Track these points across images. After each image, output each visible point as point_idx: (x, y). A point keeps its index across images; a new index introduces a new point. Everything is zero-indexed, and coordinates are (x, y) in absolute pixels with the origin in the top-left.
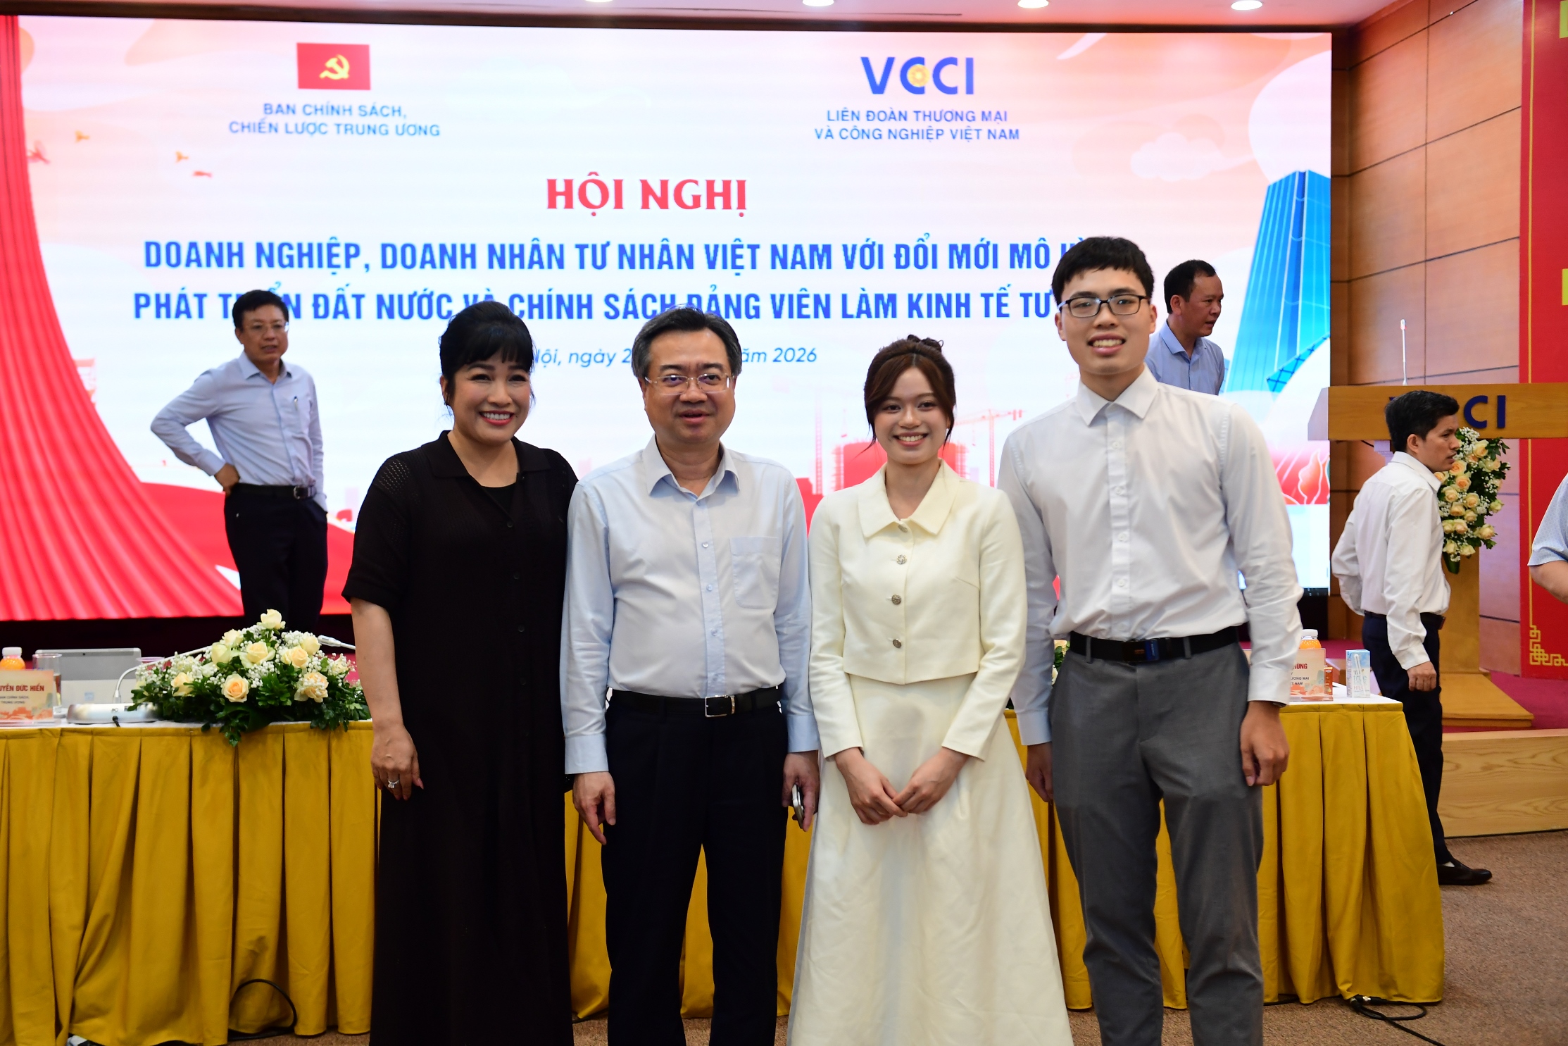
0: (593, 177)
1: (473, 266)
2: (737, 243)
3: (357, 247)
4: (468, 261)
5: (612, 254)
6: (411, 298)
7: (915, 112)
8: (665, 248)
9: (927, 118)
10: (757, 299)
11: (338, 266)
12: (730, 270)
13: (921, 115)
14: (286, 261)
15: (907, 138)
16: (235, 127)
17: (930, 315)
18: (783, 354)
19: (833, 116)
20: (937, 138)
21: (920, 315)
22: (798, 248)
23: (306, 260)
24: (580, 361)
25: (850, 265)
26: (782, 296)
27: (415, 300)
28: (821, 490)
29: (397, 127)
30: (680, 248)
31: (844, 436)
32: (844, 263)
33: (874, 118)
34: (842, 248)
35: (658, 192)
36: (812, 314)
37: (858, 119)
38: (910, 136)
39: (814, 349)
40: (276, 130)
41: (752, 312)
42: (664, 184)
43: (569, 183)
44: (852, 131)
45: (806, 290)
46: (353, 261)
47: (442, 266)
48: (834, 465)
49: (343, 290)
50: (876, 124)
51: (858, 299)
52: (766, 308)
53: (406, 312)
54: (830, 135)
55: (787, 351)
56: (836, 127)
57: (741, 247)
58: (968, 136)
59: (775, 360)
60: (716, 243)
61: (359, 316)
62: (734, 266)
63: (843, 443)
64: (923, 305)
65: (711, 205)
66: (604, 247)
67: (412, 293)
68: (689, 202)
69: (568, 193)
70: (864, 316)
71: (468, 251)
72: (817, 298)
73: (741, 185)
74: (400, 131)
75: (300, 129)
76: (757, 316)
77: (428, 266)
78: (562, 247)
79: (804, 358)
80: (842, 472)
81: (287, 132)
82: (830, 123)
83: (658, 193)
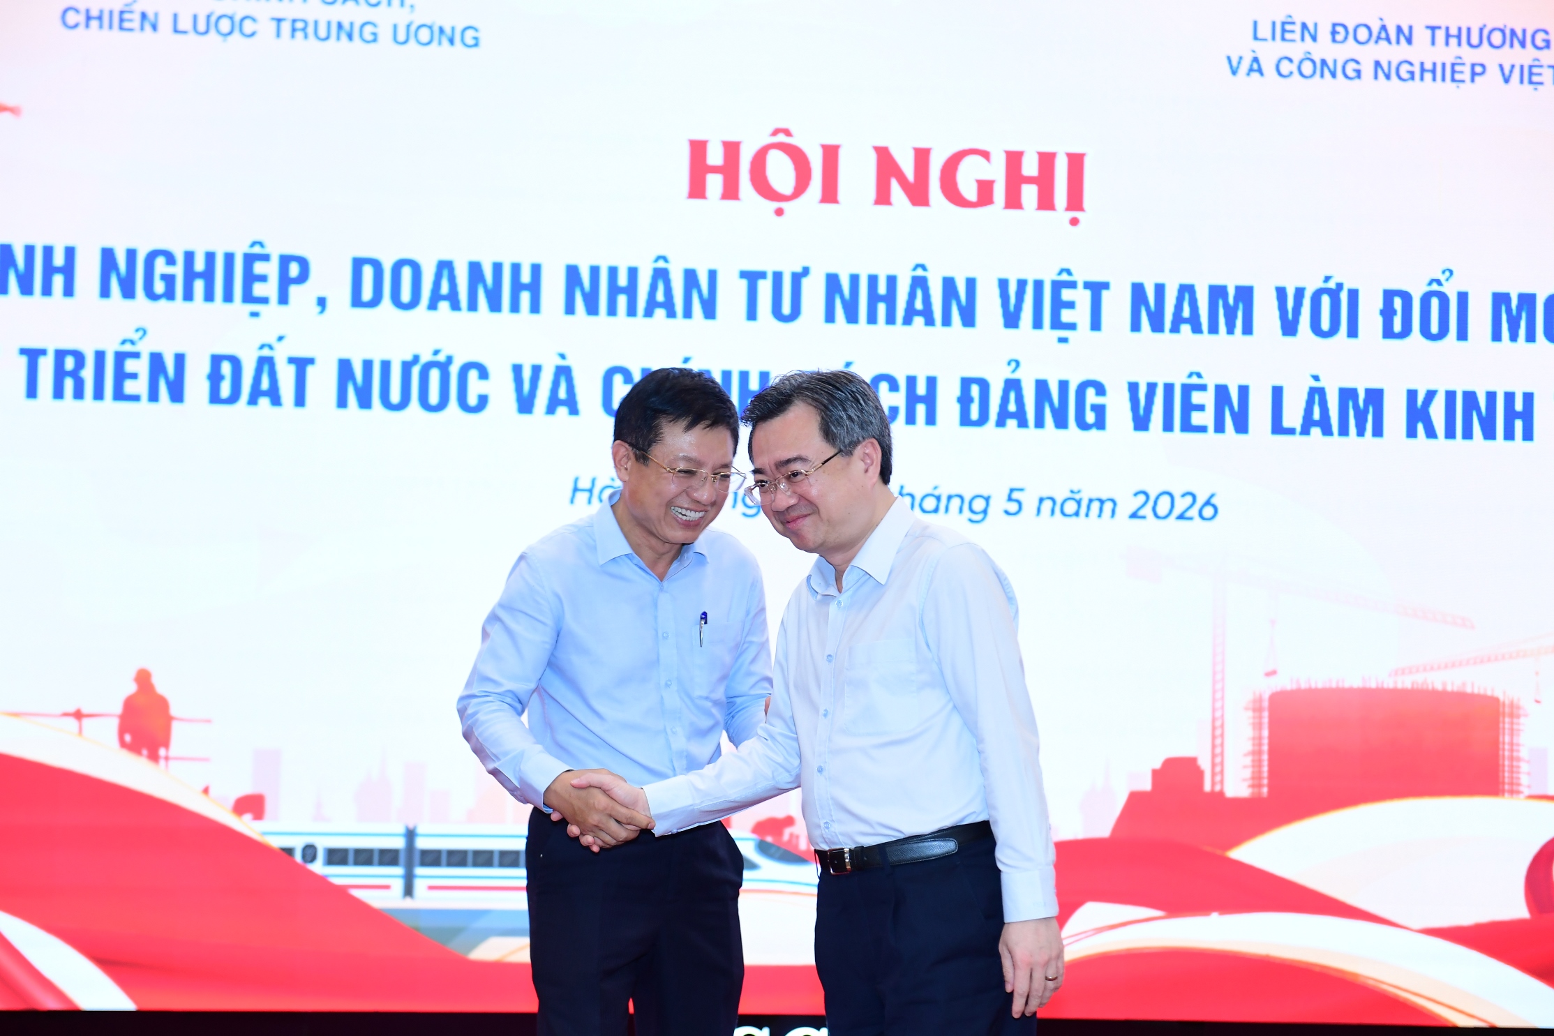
0: (781, 138)
1: (535, 308)
2: (1065, 277)
3: (303, 263)
4: (525, 297)
5: (814, 292)
6: (407, 367)
7: (1428, 27)
8: (919, 283)
9: (1453, 41)
10: (1100, 390)
11: (264, 300)
12: (1049, 335)
13: (1440, 35)
14: (159, 287)
15: (1412, 78)
16: (72, 18)
17: (1450, 434)
18: (1151, 503)
19: (1264, 31)
20: (1473, 80)
21: (1431, 433)
22: (1187, 290)
23: (199, 286)
24: (740, 503)
25: (1289, 328)
26: (1152, 387)
27: (416, 371)
28: (1222, 782)
29: (395, 27)
30: (949, 284)
31: (1272, 673)
32: (1277, 323)
33: (1346, 38)
34: (1274, 294)
35: (909, 171)
36: (1210, 424)
37: (1314, 38)
38: (1417, 75)
39: (1212, 496)
40: (154, 27)
41: (1090, 417)
42: (922, 156)
43: (732, 149)
44: (1301, 62)
45: (1199, 375)
46: (293, 290)
47: (473, 306)
48: (1249, 732)
49: (271, 347)
50: (1351, 49)
51: (1304, 397)
52: (1118, 408)
53: (395, 397)
54: (1256, 67)
55: (1157, 498)
56: (1269, 52)
57: (1072, 285)
58: (1535, 79)
59: (1134, 515)
60: (1022, 277)
61: (300, 400)
62: (1057, 324)
63: (1268, 687)
64: (1437, 412)
65: (1013, 201)
66: (797, 278)
67: (409, 358)
68: (970, 192)
69: (729, 170)
70: (1316, 431)
71: (526, 277)
72: (1222, 392)
73: (1076, 162)
74: (401, 37)
75: (202, 26)
76: (1100, 424)
77: (444, 305)
78: (712, 275)
79: (1194, 512)
80: (1265, 748)
81: (176, 31)
82: (1257, 45)
83: (910, 174)
